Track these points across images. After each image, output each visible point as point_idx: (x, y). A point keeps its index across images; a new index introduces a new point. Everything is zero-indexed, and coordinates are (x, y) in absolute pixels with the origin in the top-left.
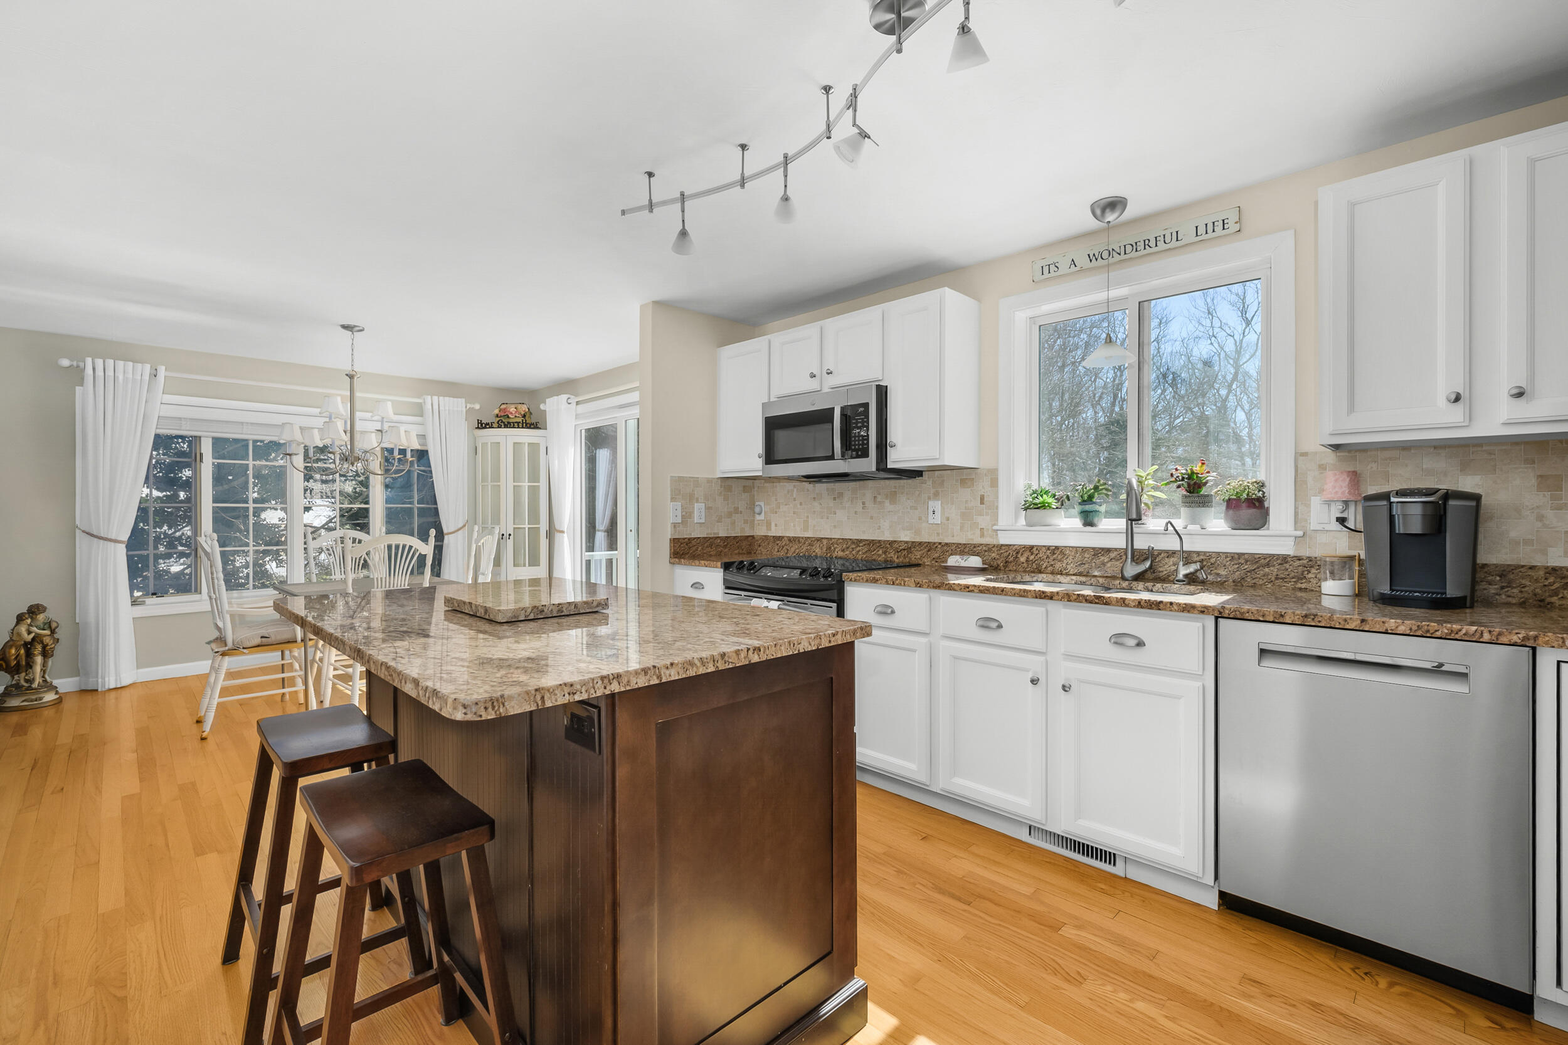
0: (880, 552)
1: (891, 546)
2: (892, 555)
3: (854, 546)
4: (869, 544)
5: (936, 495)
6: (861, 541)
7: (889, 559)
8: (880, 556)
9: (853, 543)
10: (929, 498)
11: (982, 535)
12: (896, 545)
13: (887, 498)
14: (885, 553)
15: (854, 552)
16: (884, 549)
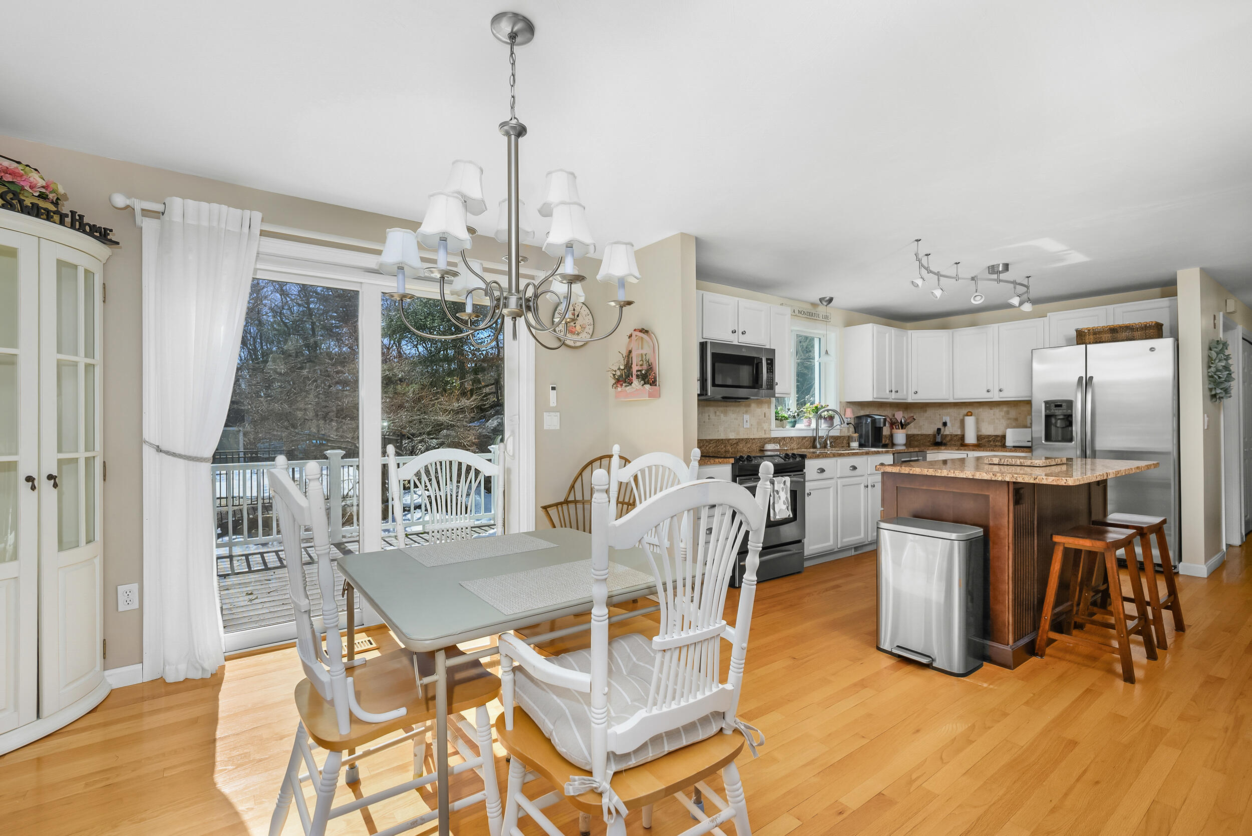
0: (723, 446)
1: (728, 443)
2: (729, 447)
3: (707, 444)
4: (716, 442)
5: (746, 412)
6: (711, 440)
7: (727, 450)
8: (722, 448)
9: (707, 442)
10: (743, 413)
11: (765, 434)
12: (731, 441)
13: (722, 413)
14: (725, 447)
15: (707, 448)
16: (725, 445)
